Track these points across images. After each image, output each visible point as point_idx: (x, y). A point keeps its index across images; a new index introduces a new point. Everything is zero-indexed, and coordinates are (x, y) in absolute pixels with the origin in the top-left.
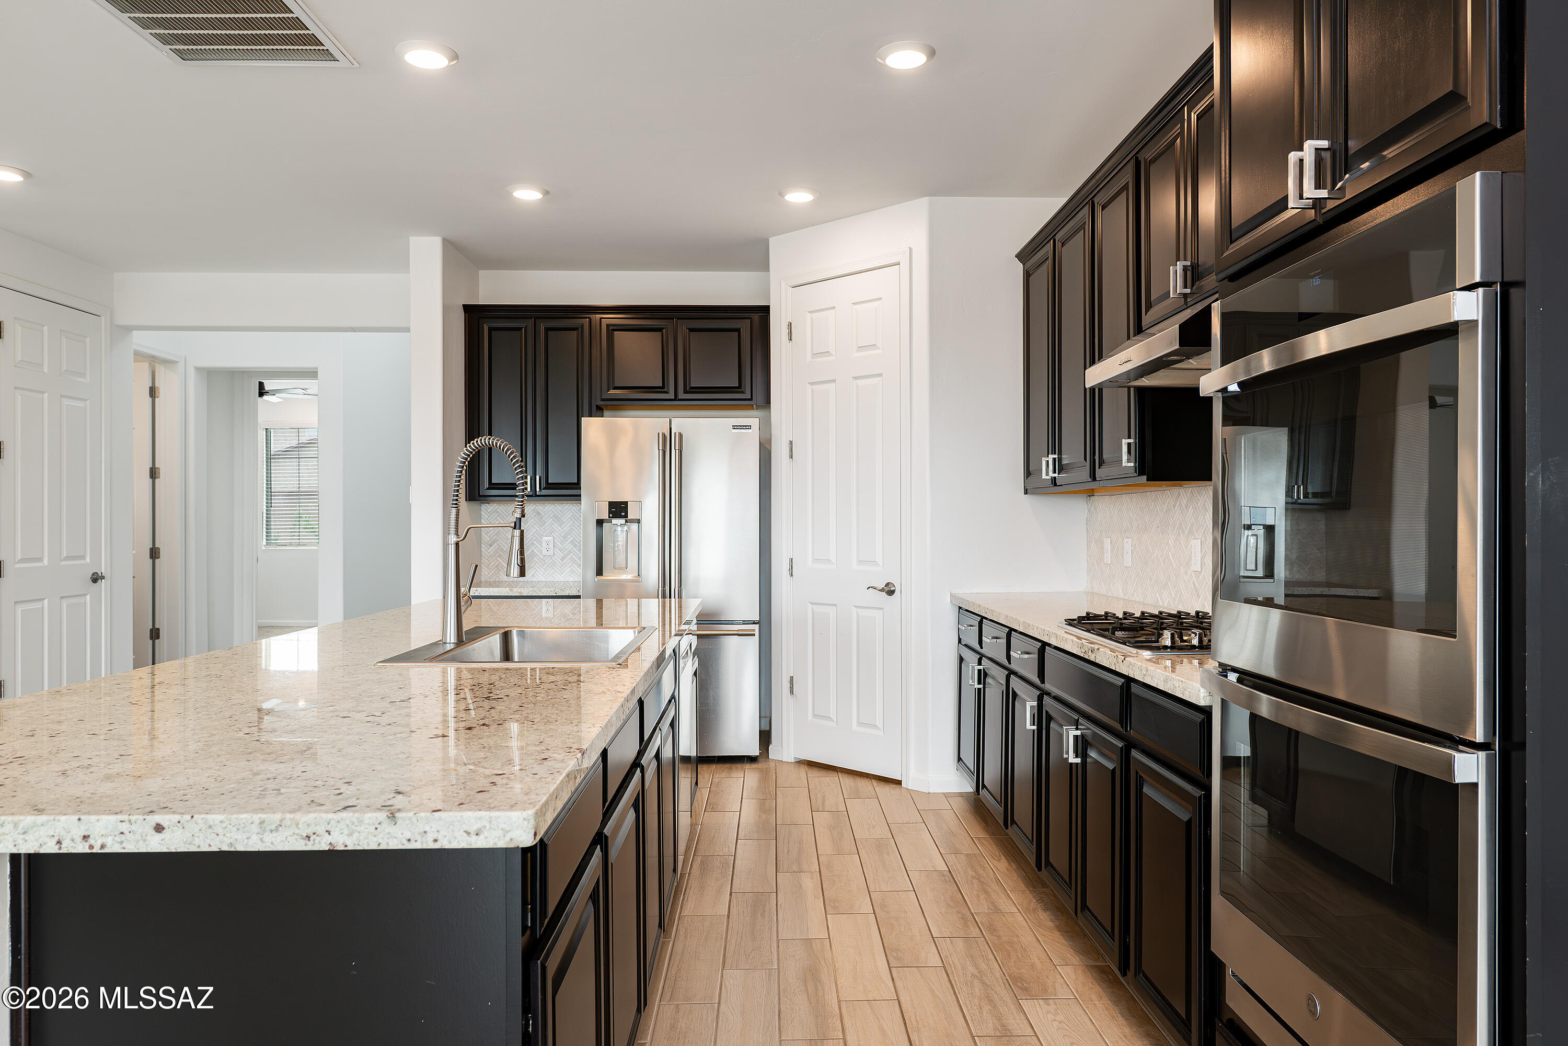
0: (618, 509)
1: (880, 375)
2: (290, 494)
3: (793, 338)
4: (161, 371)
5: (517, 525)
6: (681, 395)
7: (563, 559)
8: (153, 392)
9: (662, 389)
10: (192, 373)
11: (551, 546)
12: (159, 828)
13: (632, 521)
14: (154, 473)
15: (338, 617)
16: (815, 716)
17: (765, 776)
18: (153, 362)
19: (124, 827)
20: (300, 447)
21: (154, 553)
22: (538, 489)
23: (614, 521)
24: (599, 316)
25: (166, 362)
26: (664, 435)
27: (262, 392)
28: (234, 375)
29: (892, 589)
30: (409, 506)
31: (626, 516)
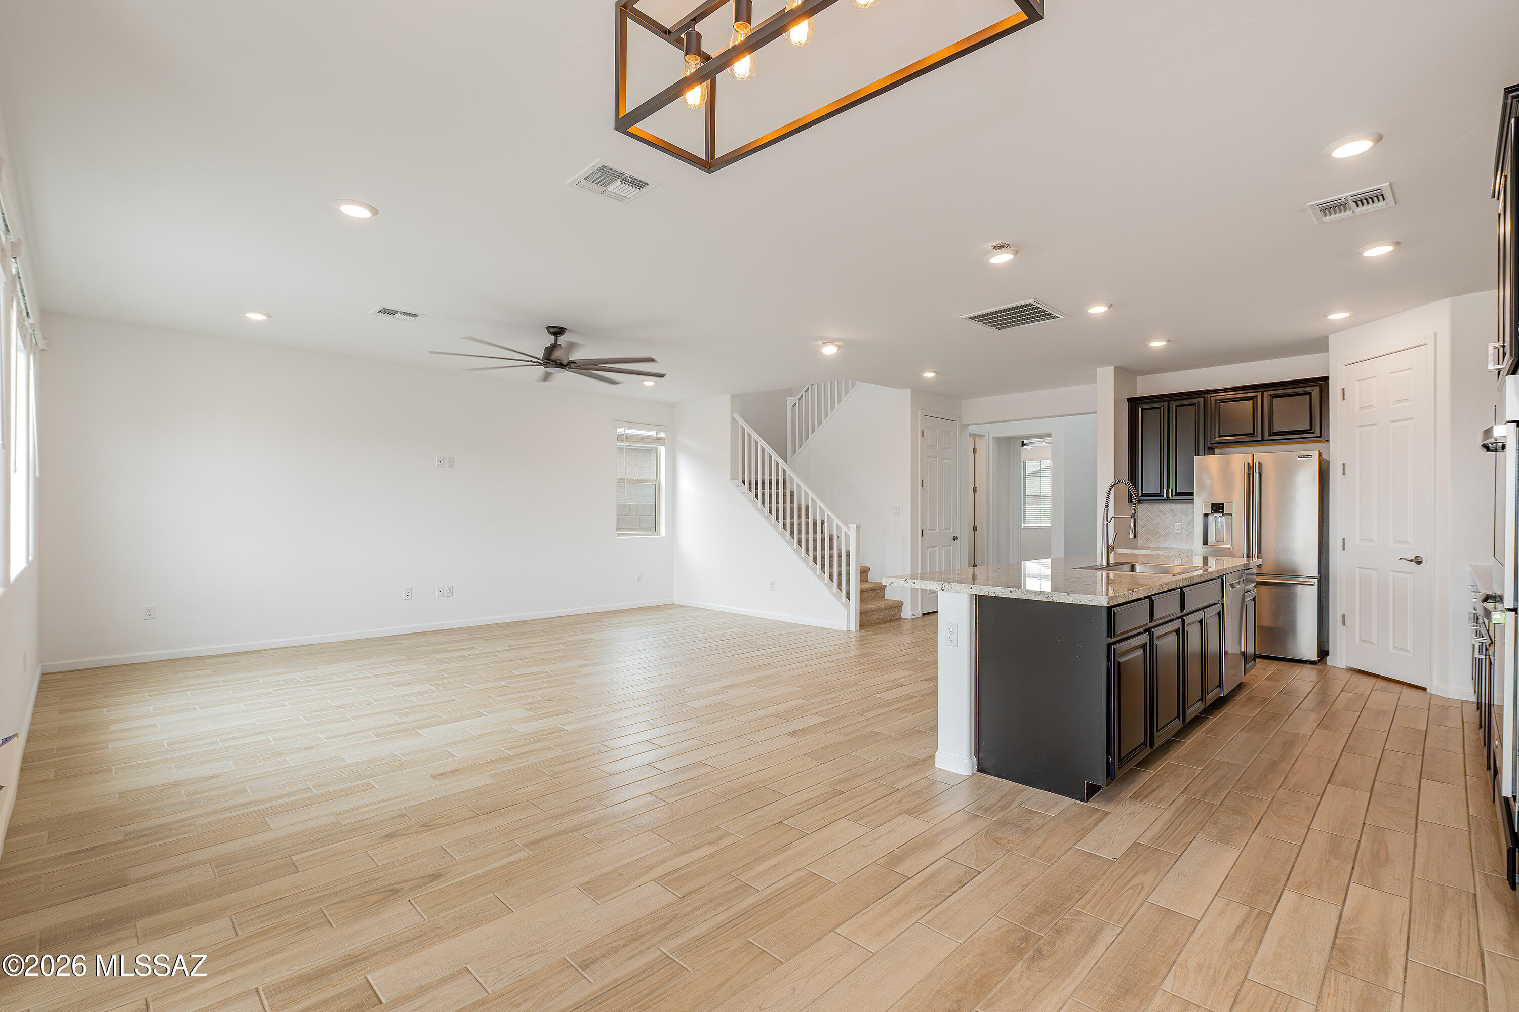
0: (1218, 508)
1: (1411, 419)
2: (1036, 496)
3: (1346, 398)
4: (977, 440)
5: (1133, 516)
6: (1266, 437)
7: (1187, 536)
8: (974, 451)
9: (1252, 435)
10: (991, 440)
11: (1180, 528)
12: (1011, 592)
13: (1228, 514)
14: (975, 490)
15: (1062, 555)
16: (1361, 640)
17: (1320, 672)
18: (974, 436)
19: (1003, 590)
20: (1041, 470)
21: (975, 529)
22: (1170, 496)
23: (1215, 514)
24: (1209, 395)
25: (979, 436)
26: (1248, 464)
27: (1023, 444)
28: (1010, 440)
29: (1420, 560)
30: (1097, 505)
31: (1223, 511)
